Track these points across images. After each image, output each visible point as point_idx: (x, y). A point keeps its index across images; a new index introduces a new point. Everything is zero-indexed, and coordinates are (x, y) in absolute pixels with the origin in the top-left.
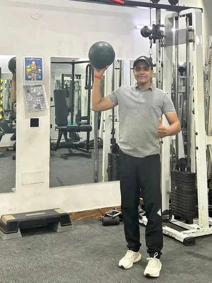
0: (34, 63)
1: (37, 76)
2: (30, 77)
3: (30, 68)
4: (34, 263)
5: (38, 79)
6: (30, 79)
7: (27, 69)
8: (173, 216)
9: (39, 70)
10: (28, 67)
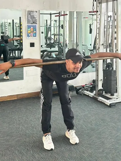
0: (32, 27)
1: (33, 35)
2: (30, 35)
3: (30, 30)
4: (33, 116)
5: (34, 36)
6: (30, 36)
7: (28, 31)
8: (104, 92)
9: (35, 31)
10: (29, 30)
